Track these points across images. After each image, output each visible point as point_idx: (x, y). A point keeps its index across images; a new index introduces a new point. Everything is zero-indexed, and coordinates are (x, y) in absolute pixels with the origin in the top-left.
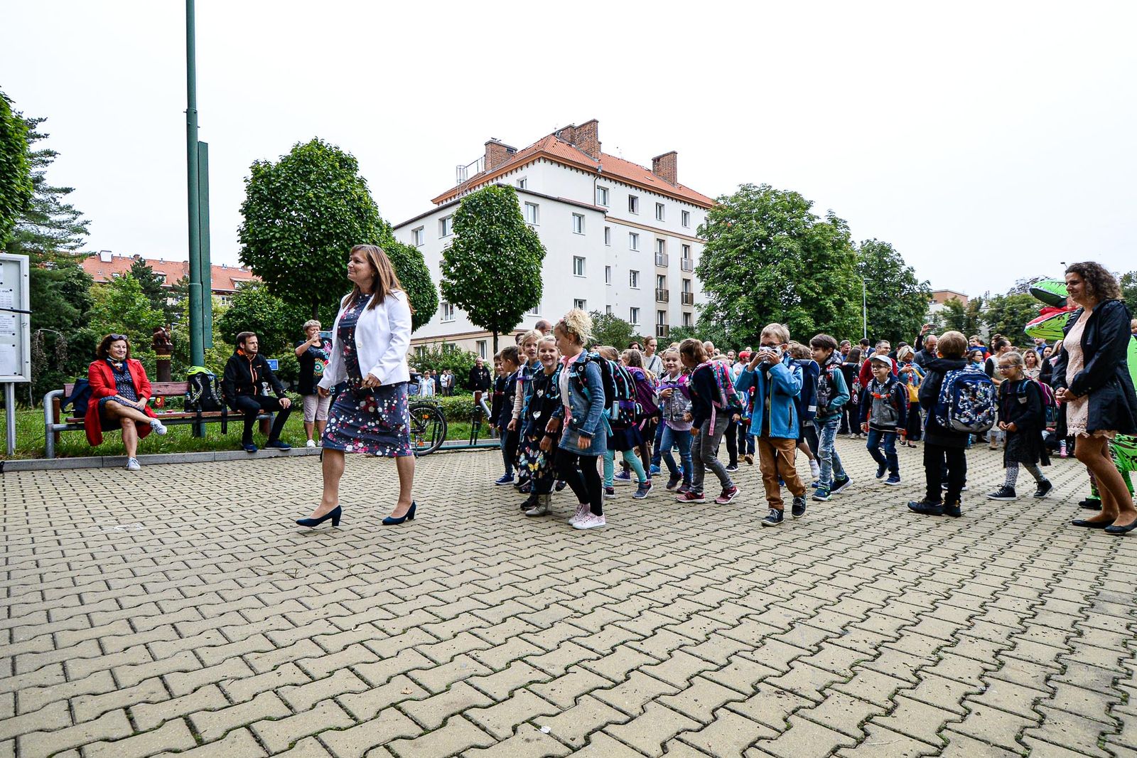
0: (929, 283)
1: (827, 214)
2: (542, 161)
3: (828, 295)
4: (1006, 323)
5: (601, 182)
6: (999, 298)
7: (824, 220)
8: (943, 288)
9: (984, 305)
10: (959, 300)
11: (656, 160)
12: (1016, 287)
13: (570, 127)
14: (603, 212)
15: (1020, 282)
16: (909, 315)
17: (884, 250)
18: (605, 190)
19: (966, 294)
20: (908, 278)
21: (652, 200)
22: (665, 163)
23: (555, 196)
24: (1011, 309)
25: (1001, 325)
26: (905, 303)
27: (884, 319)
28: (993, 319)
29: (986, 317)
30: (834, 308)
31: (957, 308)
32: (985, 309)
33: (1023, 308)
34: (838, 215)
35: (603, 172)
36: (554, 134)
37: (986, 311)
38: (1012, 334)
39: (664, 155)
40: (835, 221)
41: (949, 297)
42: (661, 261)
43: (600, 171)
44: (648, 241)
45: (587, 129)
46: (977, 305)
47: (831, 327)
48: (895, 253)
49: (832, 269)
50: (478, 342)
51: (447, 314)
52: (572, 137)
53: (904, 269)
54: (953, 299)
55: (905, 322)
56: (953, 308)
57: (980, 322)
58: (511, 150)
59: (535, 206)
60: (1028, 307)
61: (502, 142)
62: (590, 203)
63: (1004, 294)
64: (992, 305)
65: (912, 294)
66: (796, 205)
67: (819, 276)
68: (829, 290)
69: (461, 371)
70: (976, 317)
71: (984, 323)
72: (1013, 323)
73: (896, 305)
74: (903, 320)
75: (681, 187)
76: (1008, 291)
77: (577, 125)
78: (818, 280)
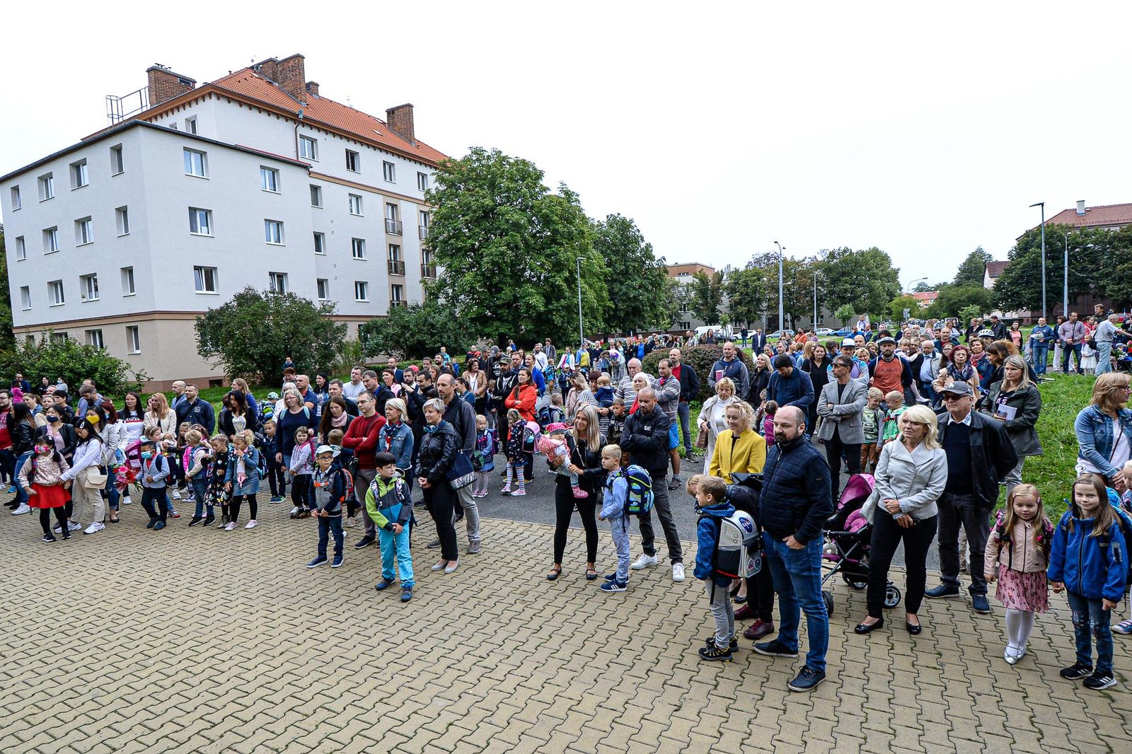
0: (664, 259)
1: (559, 185)
2: (214, 98)
3: (558, 272)
4: (741, 293)
5: (305, 131)
6: (737, 271)
7: (554, 191)
8: (693, 261)
9: (725, 277)
10: (704, 274)
11: (391, 112)
12: (752, 260)
13: (271, 60)
14: (306, 167)
15: (756, 257)
16: (647, 290)
17: (623, 227)
18: (313, 141)
19: (713, 267)
20: (648, 253)
21: (377, 158)
22: (401, 117)
23: (233, 143)
24: (745, 282)
25: (737, 297)
26: (645, 278)
27: (625, 294)
28: (732, 290)
29: (726, 288)
30: (565, 286)
31: (703, 280)
32: (726, 282)
33: (754, 281)
34: (571, 188)
35: (305, 118)
36: (252, 68)
37: (727, 284)
38: (746, 303)
39: (398, 108)
40: (567, 193)
41: (698, 269)
42: (395, 229)
43: (301, 116)
44: (374, 206)
45: (290, 65)
46: (719, 277)
47: (562, 306)
48: (635, 228)
49: (561, 244)
50: (129, 328)
51: (90, 291)
52: (274, 74)
53: (643, 245)
54: (700, 272)
55: (644, 297)
56: (701, 280)
57: (722, 293)
58: (187, 82)
59: (202, 154)
60: (759, 280)
61: (173, 70)
62: (291, 156)
63: (742, 268)
64: (731, 277)
65: (651, 269)
66: (527, 174)
67: (548, 251)
68: (558, 266)
69: (67, 374)
70: (719, 288)
71: (725, 294)
72: (747, 294)
73: (636, 280)
74: (643, 295)
75: (420, 145)
76: (746, 264)
77: (280, 59)
78: (548, 256)
